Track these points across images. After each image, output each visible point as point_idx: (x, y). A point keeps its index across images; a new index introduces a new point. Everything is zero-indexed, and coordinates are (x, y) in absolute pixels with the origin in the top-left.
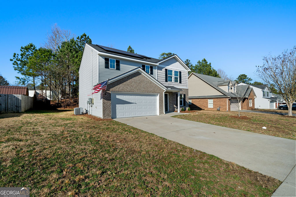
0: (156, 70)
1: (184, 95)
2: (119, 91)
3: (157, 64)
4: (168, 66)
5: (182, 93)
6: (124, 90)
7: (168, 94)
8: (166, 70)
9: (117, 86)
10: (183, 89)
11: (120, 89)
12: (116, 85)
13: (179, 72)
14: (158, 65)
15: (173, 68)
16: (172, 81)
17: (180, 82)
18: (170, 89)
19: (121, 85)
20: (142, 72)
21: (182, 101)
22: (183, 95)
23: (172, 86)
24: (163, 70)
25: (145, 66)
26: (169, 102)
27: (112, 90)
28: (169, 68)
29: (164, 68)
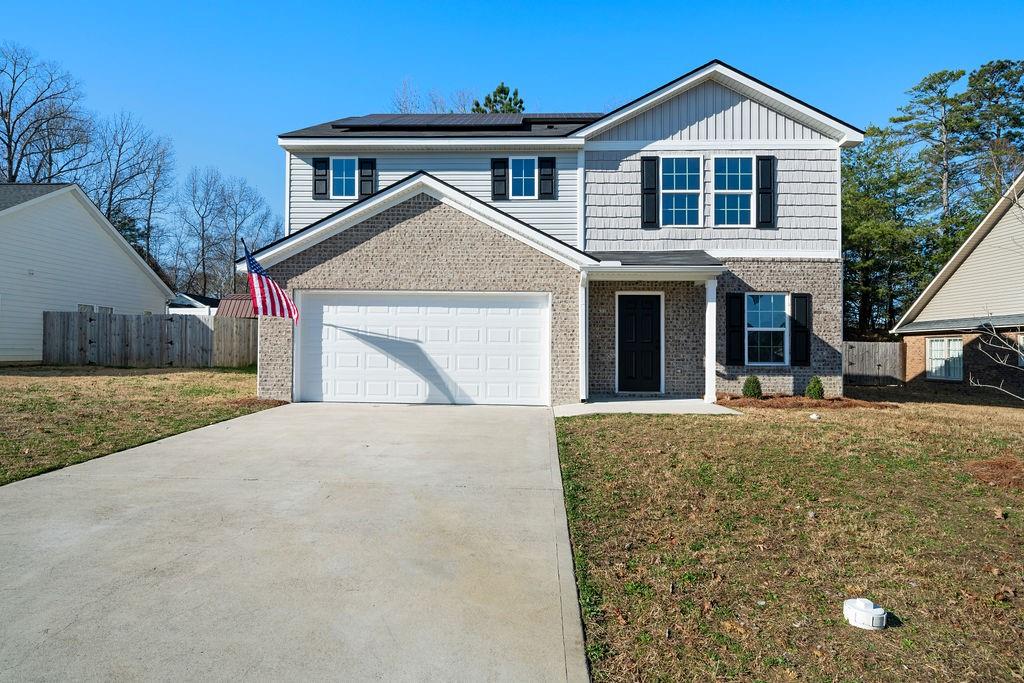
0: (580, 171)
1: (795, 297)
2: (325, 289)
3: (577, 140)
4: (664, 137)
5: (779, 287)
6: (351, 282)
7: (662, 294)
8: (649, 163)
9: (318, 268)
10: (790, 261)
11: (334, 278)
12: (317, 264)
13: (759, 158)
14: (582, 142)
15: (703, 144)
16: (694, 219)
17: (767, 220)
18: (618, 264)
19: (336, 261)
20: (442, 195)
21: (783, 333)
22: (788, 299)
23: (693, 246)
24: (624, 165)
25: (508, 159)
26: (667, 341)
27: (295, 286)
28: (666, 148)
29: (638, 156)
